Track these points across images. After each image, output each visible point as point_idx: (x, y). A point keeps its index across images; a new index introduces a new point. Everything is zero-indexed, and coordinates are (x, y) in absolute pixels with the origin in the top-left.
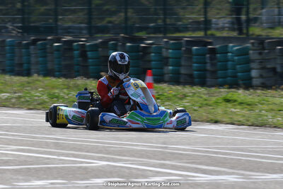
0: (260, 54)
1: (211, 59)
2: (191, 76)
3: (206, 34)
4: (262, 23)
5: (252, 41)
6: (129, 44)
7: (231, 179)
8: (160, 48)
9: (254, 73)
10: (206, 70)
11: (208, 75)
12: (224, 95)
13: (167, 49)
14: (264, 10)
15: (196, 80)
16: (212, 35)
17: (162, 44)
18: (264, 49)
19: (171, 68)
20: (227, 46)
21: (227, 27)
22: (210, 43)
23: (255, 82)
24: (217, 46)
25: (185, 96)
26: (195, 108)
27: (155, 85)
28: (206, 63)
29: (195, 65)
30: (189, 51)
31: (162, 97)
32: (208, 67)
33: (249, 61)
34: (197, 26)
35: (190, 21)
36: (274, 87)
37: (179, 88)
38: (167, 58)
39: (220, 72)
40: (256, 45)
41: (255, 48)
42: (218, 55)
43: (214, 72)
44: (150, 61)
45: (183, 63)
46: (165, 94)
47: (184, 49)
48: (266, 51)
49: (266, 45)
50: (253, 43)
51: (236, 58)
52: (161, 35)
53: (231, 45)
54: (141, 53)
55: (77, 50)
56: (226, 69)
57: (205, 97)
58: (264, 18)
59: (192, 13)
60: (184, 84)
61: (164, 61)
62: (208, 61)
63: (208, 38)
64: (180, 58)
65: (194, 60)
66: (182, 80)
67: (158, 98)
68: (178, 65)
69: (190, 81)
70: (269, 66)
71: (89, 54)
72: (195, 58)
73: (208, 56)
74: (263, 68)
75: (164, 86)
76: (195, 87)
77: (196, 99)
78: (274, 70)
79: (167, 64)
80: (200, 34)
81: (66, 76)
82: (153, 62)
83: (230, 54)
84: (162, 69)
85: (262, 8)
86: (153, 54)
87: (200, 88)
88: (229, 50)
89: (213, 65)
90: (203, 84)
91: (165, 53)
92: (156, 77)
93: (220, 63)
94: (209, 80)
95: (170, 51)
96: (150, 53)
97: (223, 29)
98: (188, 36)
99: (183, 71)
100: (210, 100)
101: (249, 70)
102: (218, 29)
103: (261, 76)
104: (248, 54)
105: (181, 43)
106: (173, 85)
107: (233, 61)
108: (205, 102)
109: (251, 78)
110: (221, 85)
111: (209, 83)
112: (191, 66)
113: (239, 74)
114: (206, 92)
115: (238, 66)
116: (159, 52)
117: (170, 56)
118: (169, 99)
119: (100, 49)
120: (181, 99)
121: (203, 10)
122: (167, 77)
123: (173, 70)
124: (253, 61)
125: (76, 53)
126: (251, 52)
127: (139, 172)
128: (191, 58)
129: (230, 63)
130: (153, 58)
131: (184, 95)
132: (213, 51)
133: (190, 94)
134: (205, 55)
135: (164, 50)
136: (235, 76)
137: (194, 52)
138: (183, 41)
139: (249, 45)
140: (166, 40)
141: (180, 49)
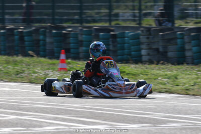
0: (148, 38)
1: (113, 42)
3: (110, 24)
5: (142, 29)
6: (54, 31)
8: (77, 34)
9: (143, 52)
10: (109, 50)
11: (111, 54)
13: (82, 35)
17: (78, 32)
18: (150, 34)
19: (84, 48)
20: (124, 32)
22: (113, 31)
23: (144, 58)
24: (117, 33)
30: (97, 36)
32: (111, 48)
33: (139, 44)
38: (82, 41)
39: (119, 51)
40: (145, 32)
41: (144, 34)
42: (118, 39)
43: (115, 52)
44: (70, 43)
46: (75, 67)
47: (93, 34)
48: (152, 36)
49: (152, 32)
50: (142, 31)
51: (131, 41)
53: (127, 32)
55: (17, 35)
56: (123, 49)
61: (80, 43)
62: (111, 43)
63: (112, 27)
64: (91, 41)
70: (154, 47)
71: (26, 38)
73: (111, 39)
74: (150, 49)
78: (157, 50)
79: (81, 46)
81: (9, 54)
82: (72, 45)
83: (126, 38)
84: (78, 49)
86: (71, 39)
88: (126, 35)
89: (114, 46)
91: (80, 38)
93: (119, 45)
95: (84, 36)
96: (69, 38)
101: (140, 50)
103: (148, 54)
104: (139, 38)
105: (91, 30)
107: (129, 43)
109: (141, 56)
113: (133, 53)
115: (132, 47)
116: (76, 36)
117: (84, 39)
119: (34, 35)
122: (81, 55)
123: (86, 50)
124: (142, 43)
125: (16, 37)
126: (141, 37)
129: (126, 45)
130: (72, 41)
132: (114, 36)
134: (108, 39)
135: (79, 36)
136: (130, 55)
137: (101, 37)
138: (92, 29)
139: (139, 32)
140: (80, 28)
141: (91, 35)
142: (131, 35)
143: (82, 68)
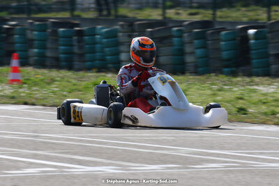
0: (129, 36)
1: (79, 41)
2: (57, 59)
3: (73, 15)
4: (129, 4)
5: (121, 23)
7: (109, 170)
8: (24, 30)
9: (123, 56)
10: (73, 53)
11: (76, 58)
12: (93, 80)
13: (32, 30)
15: (64, 63)
16: (78, 16)
17: (27, 26)
18: (133, 31)
19: (36, 50)
20: (95, 28)
21: (92, 8)
22: (77, 25)
24: (84, 28)
25: (53, 81)
26: (65, 93)
27: (21, 69)
28: (72, 45)
29: (62, 47)
30: (55, 33)
31: (29, 82)
32: (76, 50)
33: (117, 44)
34: (61, 6)
35: (54, 1)
37: (45, 71)
38: (32, 40)
39: (88, 55)
40: (125, 27)
41: (124, 30)
42: (86, 38)
43: (81, 55)
44: (14, 43)
45: (49, 45)
46: (32, 78)
47: (49, 30)
48: (136, 33)
49: (136, 28)
50: (122, 26)
51: (105, 40)
52: (24, 16)
53: (99, 27)
54: (4, 35)
56: (93, 51)
57: (74, 81)
60: (51, 67)
61: (29, 43)
62: (75, 43)
63: (75, 19)
64: (45, 40)
66: (48, 63)
67: (25, 83)
68: (43, 47)
69: (57, 64)
72: (61, 41)
73: (76, 38)
75: (29, 69)
76: (62, 71)
77: (64, 83)
79: (31, 47)
80: (66, 15)
82: (17, 45)
83: (98, 36)
84: (26, 51)
86: (17, 36)
87: (67, 71)
88: (98, 32)
89: (81, 47)
90: (70, 67)
91: (29, 35)
92: (22, 60)
93: (87, 46)
94: (77, 64)
95: (36, 33)
96: (13, 35)
97: (88, 9)
98: (54, 16)
99: (49, 54)
100: (80, 85)
101: (118, 54)
102: (83, 10)
104: (116, 36)
105: (46, 25)
106: (39, 68)
107: (101, 44)
108: (75, 87)
109: (119, 62)
110: (89, 69)
111: (76, 67)
112: (57, 49)
113: (109, 57)
114: (74, 76)
115: (107, 49)
116: (23, 33)
117: (35, 38)
118: (36, 84)
120: (49, 84)
122: (32, 60)
123: (38, 53)
124: (122, 44)
126: (120, 34)
127: (11, 164)
128: (57, 40)
129: (98, 46)
130: (17, 40)
131: (52, 79)
132: (80, 33)
133: (58, 79)
134: (71, 37)
135: (28, 32)
136: (103, 60)
137: (60, 34)
138: (48, 23)
139: (118, 27)
140: (31, 21)
141: (45, 31)
142: (106, 32)
143: (42, 80)
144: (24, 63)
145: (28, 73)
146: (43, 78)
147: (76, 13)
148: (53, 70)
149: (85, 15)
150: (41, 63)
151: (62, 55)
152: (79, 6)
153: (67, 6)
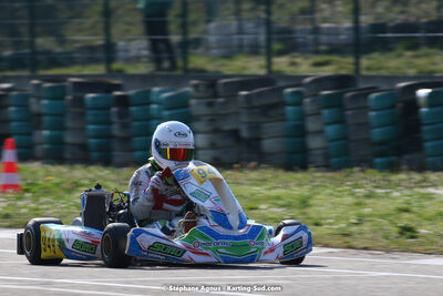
0: (210, 105)
1: (121, 115)
2: (84, 147)
3: (109, 70)
4: (208, 48)
5: (195, 82)
8: (26, 98)
9: (200, 140)
10: (110, 137)
11: (116, 145)
13: (40, 98)
14: (212, 26)
16: (120, 72)
17: (31, 91)
18: (216, 95)
19: (46, 133)
20: (148, 92)
21: (145, 56)
22: (118, 87)
23: (202, 156)
24: (131, 92)
25: (76, 186)
27: (20, 166)
28: (110, 123)
29: (91, 127)
30: (79, 102)
31: (34, 189)
32: (116, 130)
34: (90, 54)
35: (78, 45)
36: (236, 166)
37: (63, 169)
38: (39, 115)
39: (138, 139)
40: (202, 89)
41: (200, 95)
42: (133, 109)
43: (126, 140)
44: (8, 121)
45: (69, 123)
46: (40, 182)
47: (69, 97)
48: (221, 100)
49: (220, 90)
50: (196, 86)
51: (167, 113)
52: (26, 73)
53: (156, 89)
58: (212, 39)
59: (80, 31)
60: (73, 161)
61: (34, 121)
62: (115, 119)
63: (114, 77)
64: (61, 115)
65: (89, 118)
66: (67, 155)
67: (27, 191)
68: (59, 127)
69: (83, 157)
70: (227, 127)
72: (90, 115)
73: (114, 109)
74: (216, 131)
75: (35, 166)
76: (92, 168)
78: (235, 133)
79: (39, 127)
80: (99, 70)
82: (14, 124)
83: (154, 106)
84: (29, 134)
85: (209, 21)
86: (12, 109)
87: (101, 168)
88: (153, 98)
89: (125, 126)
90: (107, 161)
91: (34, 106)
92: (21, 150)
93: (136, 124)
94: (118, 155)
95: (45, 102)
96: (7, 106)
97: (138, 59)
98: (75, 73)
99: (69, 138)
102: (128, 60)
103: (213, 146)
104: (186, 105)
105: (64, 87)
106: (52, 164)
107: (161, 119)
111: (117, 160)
112: (83, 129)
114: (112, 176)
116: (23, 103)
117: (44, 110)
118: (47, 192)
120: (69, 191)
121: (101, 26)
122: (39, 150)
123: (50, 137)
124: (196, 118)
126: (193, 102)
128: (82, 115)
129: (155, 122)
130: (13, 116)
131: (74, 183)
132: (124, 102)
133: (86, 182)
134: (108, 109)
135: (33, 100)
137: (89, 103)
138: (66, 84)
139: (188, 89)
140: (35, 82)
141: (62, 98)
142: (168, 98)
143: (58, 185)
144: (26, 155)
145: (34, 173)
146: (58, 180)
147: (116, 66)
148: (78, 166)
149: (131, 70)
150: (56, 156)
151: (92, 141)
152: (121, 54)
153: (100, 55)
